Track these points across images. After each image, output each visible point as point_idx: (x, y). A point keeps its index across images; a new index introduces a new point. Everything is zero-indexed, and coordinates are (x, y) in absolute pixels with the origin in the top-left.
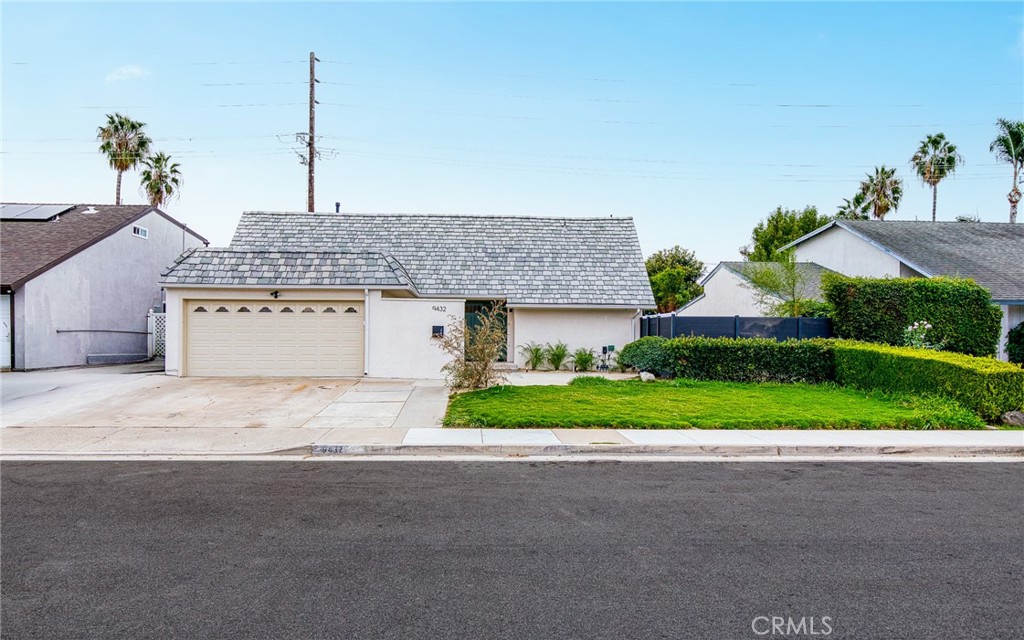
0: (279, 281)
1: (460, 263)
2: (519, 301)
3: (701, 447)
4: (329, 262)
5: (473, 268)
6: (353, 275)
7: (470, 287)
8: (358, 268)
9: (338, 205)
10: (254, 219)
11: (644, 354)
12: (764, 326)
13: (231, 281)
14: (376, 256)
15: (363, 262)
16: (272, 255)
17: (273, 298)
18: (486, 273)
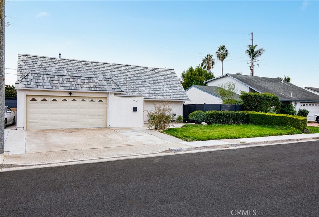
0: (73, 88)
1: (122, 83)
2: (148, 98)
3: (264, 142)
4: (91, 81)
5: (127, 85)
6: (103, 87)
7: (129, 92)
8: (104, 84)
9: (60, 55)
10: (25, 58)
11: (200, 116)
12: (227, 107)
13: (51, 87)
14: (110, 80)
15: (105, 82)
16: (66, 77)
17: (69, 95)
18: (133, 87)
